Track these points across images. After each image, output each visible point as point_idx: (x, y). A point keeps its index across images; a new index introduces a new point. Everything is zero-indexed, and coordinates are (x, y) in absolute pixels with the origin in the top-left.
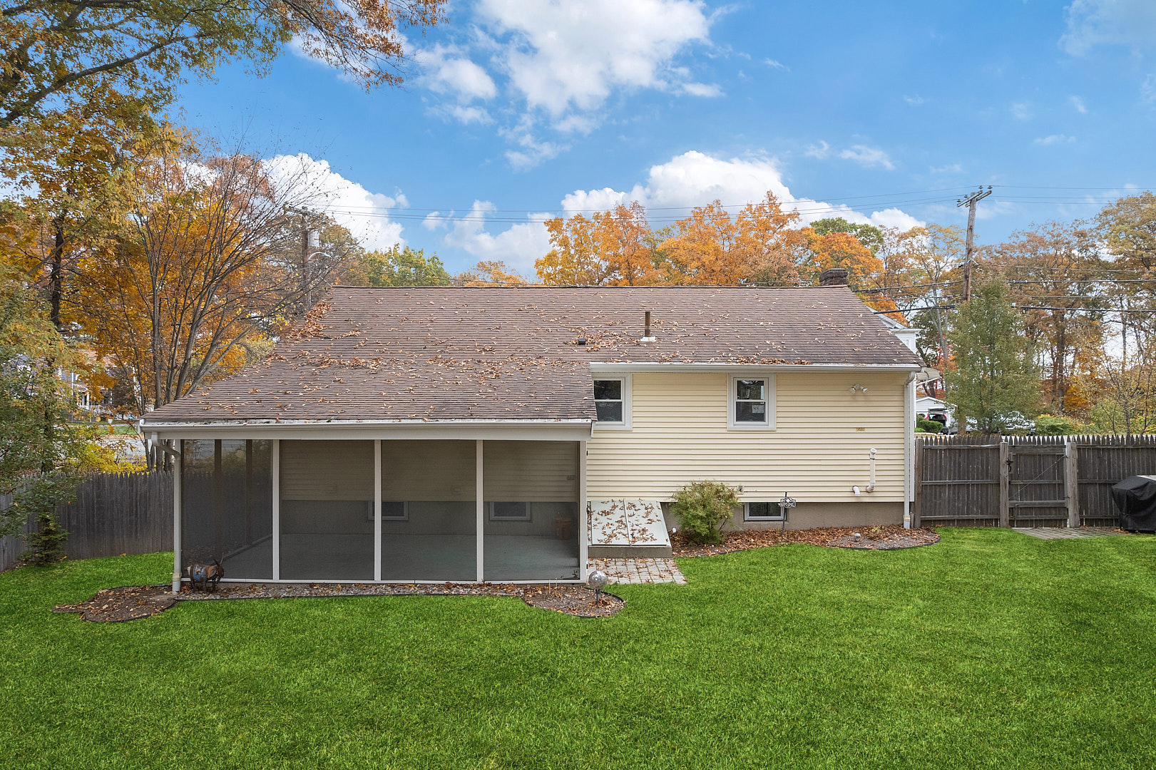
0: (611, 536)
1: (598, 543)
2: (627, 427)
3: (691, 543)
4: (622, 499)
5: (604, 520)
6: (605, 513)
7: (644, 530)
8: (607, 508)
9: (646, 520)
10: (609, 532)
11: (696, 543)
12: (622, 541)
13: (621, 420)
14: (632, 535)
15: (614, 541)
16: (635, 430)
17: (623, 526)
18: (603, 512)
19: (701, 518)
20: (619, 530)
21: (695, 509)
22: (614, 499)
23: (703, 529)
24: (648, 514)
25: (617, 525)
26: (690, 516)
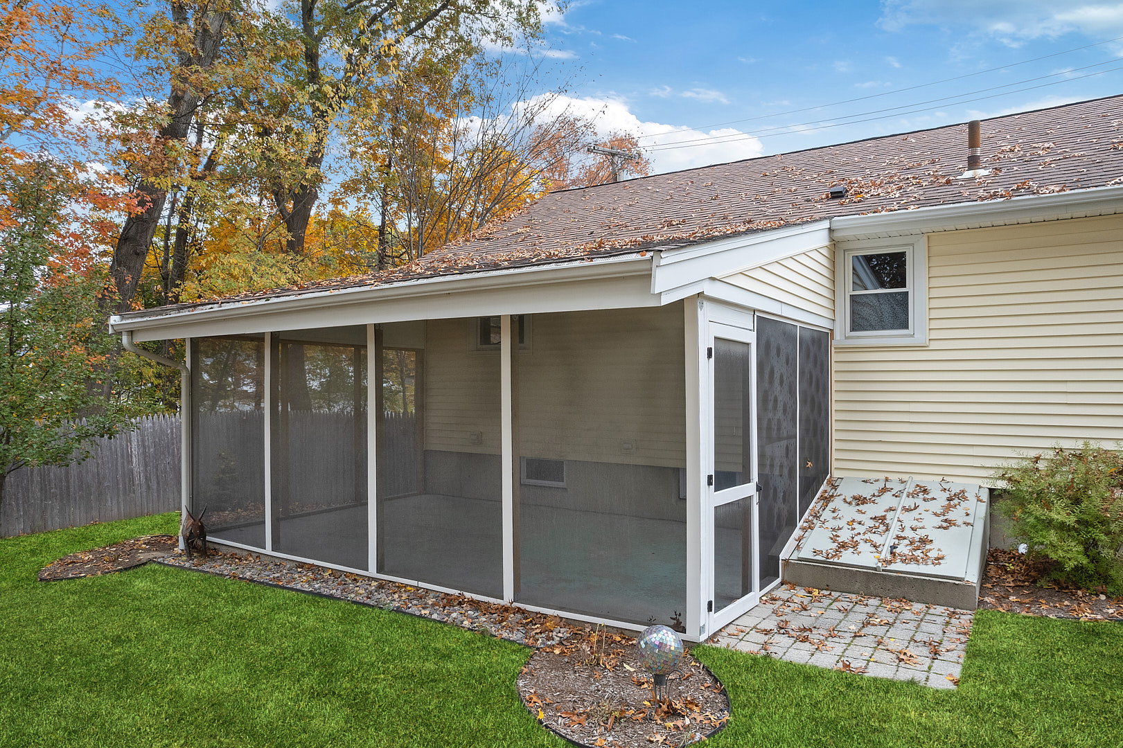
0: (843, 546)
1: (811, 556)
2: (919, 339)
3: (1042, 582)
4: (905, 477)
5: (849, 512)
6: (860, 500)
7: (924, 541)
8: (866, 491)
9: (938, 521)
10: (845, 536)
11: (1056, 582)
12: (865, 558)
13: (906, 327)
14: (894, 547)
15: (847, 557)
16: (934, 345)
17: (882, 528)
18: (855, 498)
19: (1062, 527)
20: (866, 537)
21: (1048, 505)
22: (890, 476)
23: (1071, 554)
24: (947, 509)
25: (872, 523)
26: (1031, 520)
